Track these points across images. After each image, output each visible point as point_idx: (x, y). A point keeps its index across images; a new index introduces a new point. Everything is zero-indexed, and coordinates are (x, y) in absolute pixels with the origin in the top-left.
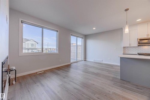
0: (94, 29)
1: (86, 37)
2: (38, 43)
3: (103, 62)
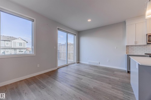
0: (89, 20)
2: (27, 42)
3: (101, 65)
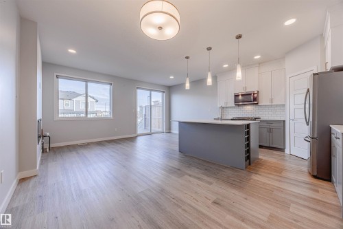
0: (172, 77)
1: (170, 90)
2: (97, 101)
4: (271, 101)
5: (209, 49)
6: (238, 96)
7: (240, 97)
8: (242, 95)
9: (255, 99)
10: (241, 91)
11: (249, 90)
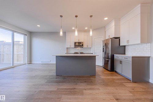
4: (87, 46)
5: (76, 16)
6: (76, 43)
7: (77, 44)
8: (78, 43)
9: (83, 45)
10: (77, 41)
11: (80, 41)
